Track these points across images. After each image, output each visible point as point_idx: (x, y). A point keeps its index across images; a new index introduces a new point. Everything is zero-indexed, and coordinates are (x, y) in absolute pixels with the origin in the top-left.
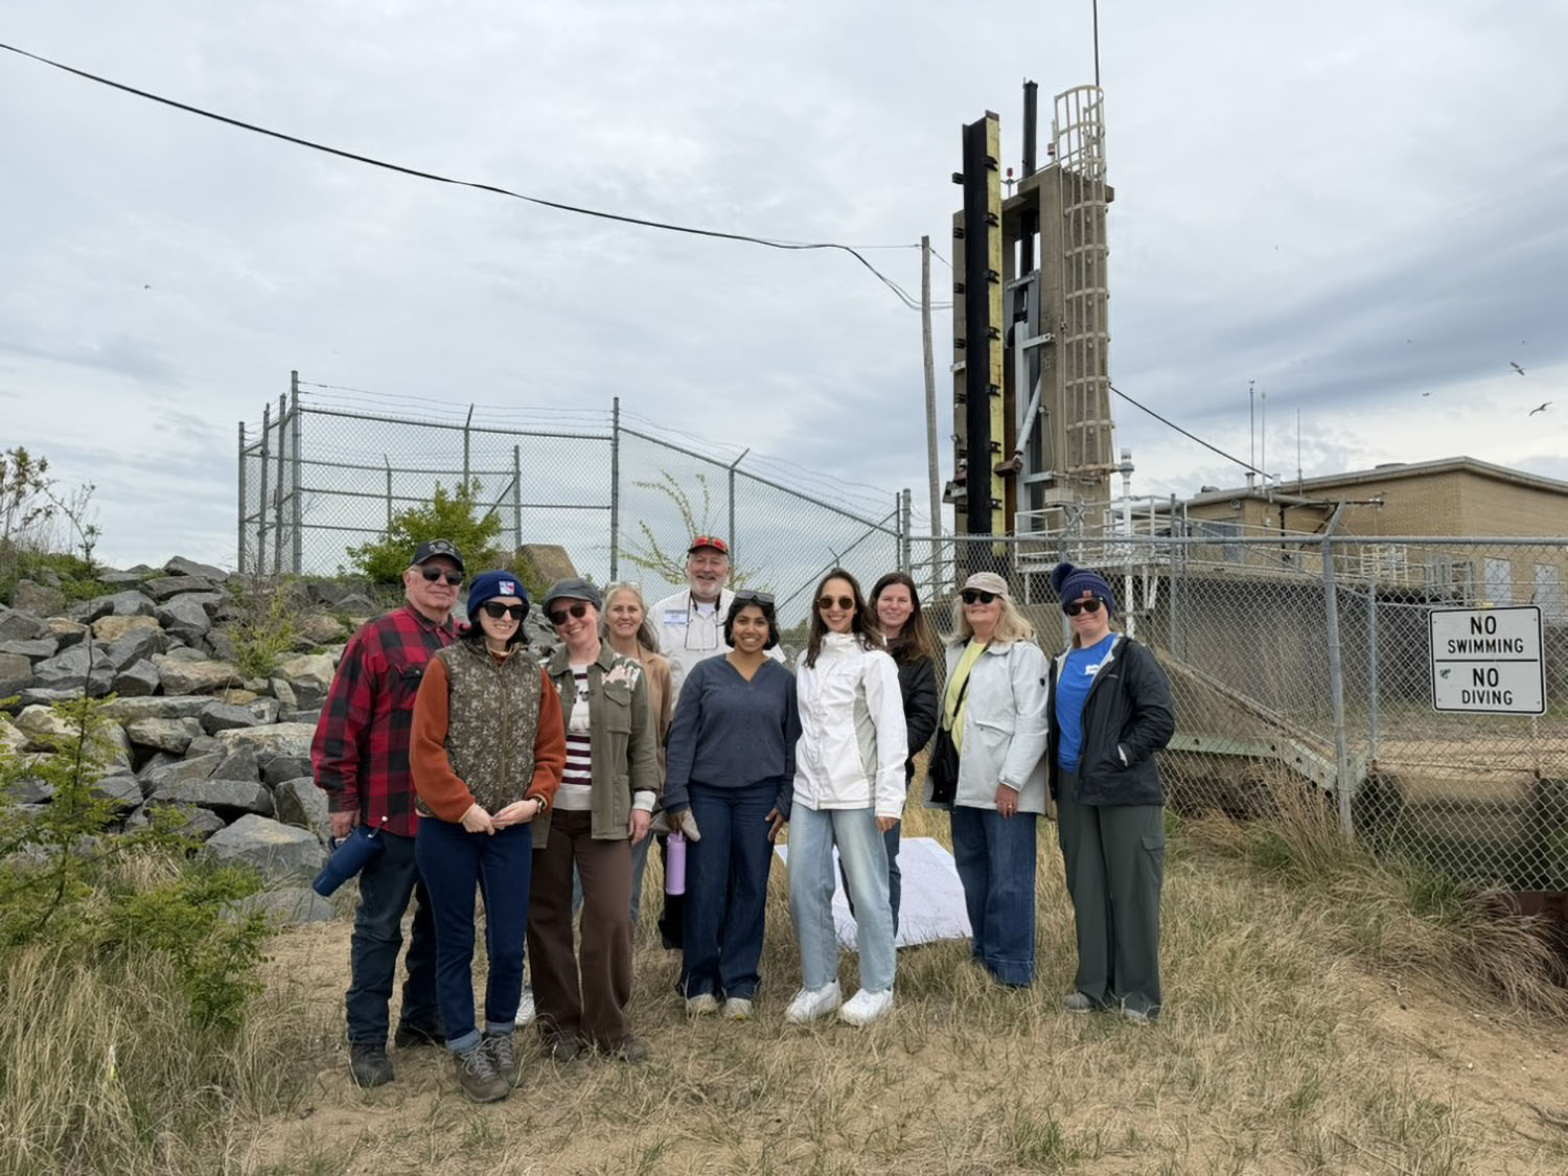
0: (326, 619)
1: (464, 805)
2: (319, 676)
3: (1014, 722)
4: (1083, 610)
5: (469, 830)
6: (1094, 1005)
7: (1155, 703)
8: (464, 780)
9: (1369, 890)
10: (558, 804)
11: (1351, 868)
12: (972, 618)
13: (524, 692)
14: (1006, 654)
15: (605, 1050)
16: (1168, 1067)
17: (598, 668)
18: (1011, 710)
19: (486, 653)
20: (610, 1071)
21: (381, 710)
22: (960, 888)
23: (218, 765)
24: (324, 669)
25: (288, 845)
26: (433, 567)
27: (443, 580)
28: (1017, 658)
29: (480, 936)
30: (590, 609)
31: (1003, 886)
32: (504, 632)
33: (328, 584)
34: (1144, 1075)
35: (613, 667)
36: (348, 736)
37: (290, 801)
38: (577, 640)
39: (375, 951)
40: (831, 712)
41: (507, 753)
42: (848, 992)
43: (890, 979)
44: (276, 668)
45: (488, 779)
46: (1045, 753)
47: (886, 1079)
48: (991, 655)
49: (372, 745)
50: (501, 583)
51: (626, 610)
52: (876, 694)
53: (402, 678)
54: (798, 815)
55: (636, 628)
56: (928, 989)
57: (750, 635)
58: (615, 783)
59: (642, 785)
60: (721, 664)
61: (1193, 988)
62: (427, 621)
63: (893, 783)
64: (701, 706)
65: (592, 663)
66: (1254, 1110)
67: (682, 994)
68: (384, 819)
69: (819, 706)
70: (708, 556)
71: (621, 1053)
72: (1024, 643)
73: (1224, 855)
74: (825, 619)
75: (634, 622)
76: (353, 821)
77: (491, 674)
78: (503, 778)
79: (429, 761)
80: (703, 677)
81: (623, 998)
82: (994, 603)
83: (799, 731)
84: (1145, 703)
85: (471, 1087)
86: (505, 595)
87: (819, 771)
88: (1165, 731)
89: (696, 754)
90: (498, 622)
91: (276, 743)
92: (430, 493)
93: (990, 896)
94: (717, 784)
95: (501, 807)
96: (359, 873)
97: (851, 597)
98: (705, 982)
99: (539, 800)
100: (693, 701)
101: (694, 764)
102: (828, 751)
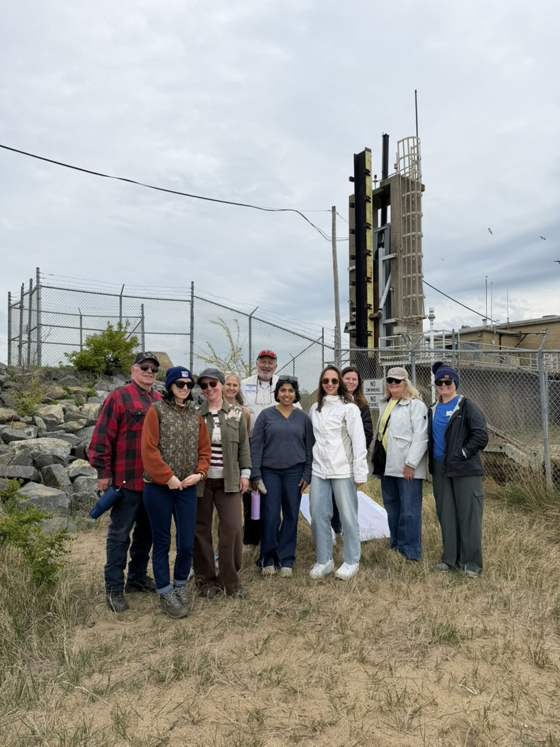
0: (57, 388)
1: (169, 476)
2: (56, 415)
3: (412, 437)
4: (444, 384)
5: (171, 488)
6: (451, 568)
7: (479, 428)
8: (168, 464)
10: (210, 476)
12: (392, 390)
13: (192, 423)
14: (407, 405)
15: (229, 593)
17: (223, 411)
18: (411, 431)
19: (175, 405)
20: (237, 603)
21: (122, 431)
23: (13, 458)
24: (58, 411)
25: (52, 497)
26: (145, 364)
27: (150, 370)
28: (413, 406)
29: (173, 540)
30: (219, 385)
31: (407, 513)
32: (184, 395)
33: (55, 370)
35: (229, 411)
37: (49, 475)
38: (212, 398)
39: (118, 546)
40: (331, 433)
41: (187, 452)
42: (338, 564)
43: (358, 558)
44: (35, 411)
45: (179, 464)
46: (426, 452)
47: (364, 604)
48: (400, 405)
49: (118, 447)
50: (182, 372)
51: (232, 385)
52: (351, 423)
53: (132, 416)
54: (315, 482)
55: (236, 394)
56: (373, 562)
57: (287, 397)
58: (234, 466)
59: (245, 466)
60: (274, 411)
62: (143, 390)
63: (362, 466)
64: (264, 431)
65: (220, 408)
66: (537, 616)
67: (261, 565)
68: (124, 482)
69: (325, 430)
70: (267, 360)
71: (238, 594)
72: (416, 400)
73: (493, 498)
74: (325, 389)
75: (235, 391)
76: (109, 483)
77: (178, 415)
78: (186, 463)
79: (152, 455)
80: (265, 417)
81: (238, 568)
82: (402, 383)
83: (313, 441)
84: (474, 428)
85: (169, 611)
86: (184, 378)
87: (326, 461)
88: (484, 441)
89: (264, 453)
90: (181, 390)
91: (39, 447)
92: (105, 327)
93: (400, 518)
94: (274, 467)
95: (185, 478)
96: (111, 509)
97: (337, 378)
98: (270, 560)
99: (202, 474)
100: (261, 428)
101: (263, 458)
102: (330, 451)
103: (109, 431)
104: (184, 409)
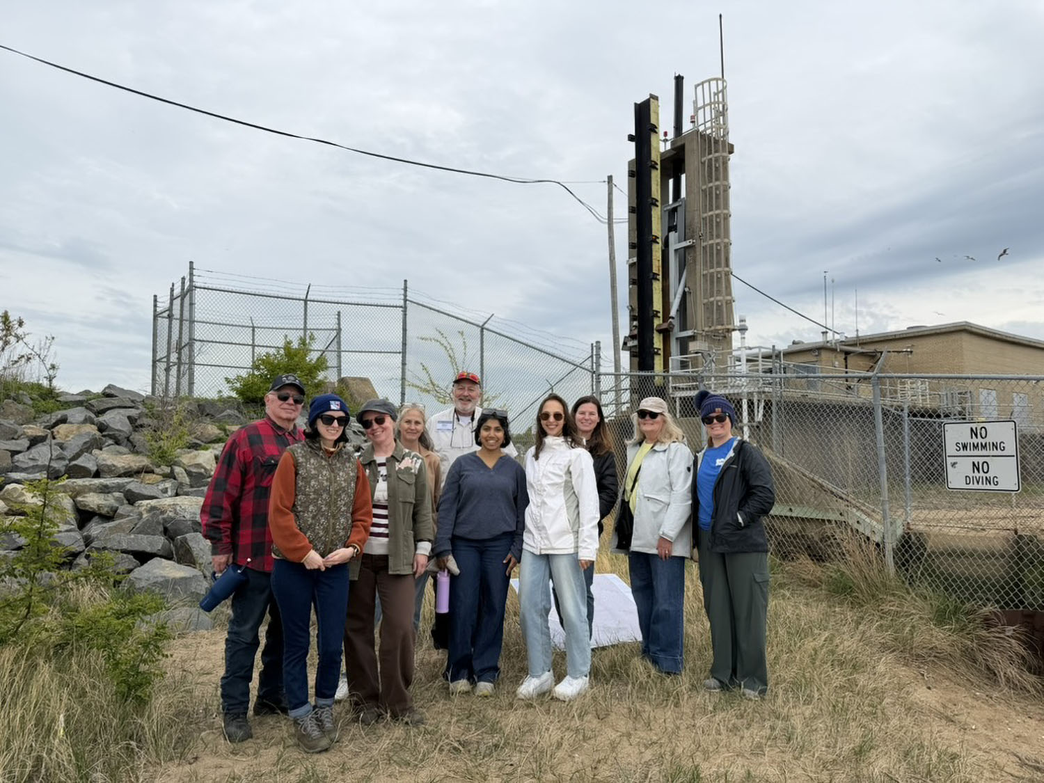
0: (210, 427)
1: (305, 551)
2: (204, 465)
3: (670, 496)
4: (715, 421)
5: (308, 567)
6: (723, 686)
8: (305, 534)
9: (905, 609)
10: (366, 551)
11: (893, 595)
12: (645, 428)
13: (345, 475)
14: (665, 451)
15: (395, 717)
16: (773, 728)
17: (393, 459)
18: (668, 488)
19: (321, 449)
20: (399, 731)
21: (248, 487)
22: (634, 608)
23: (136, 525)
24: (209, 460)
25: (182, 579)
26: (284, 392)
27: (291, 401)
28: (672, 454)
29: (314, 641)
30: (388, 421)
31: (662, 605)
32: (333, 435)
33: (212, 403)
34: (757, 733)
35: (403, 459)
36: (226, 504)
37: (184, 549)
38: (379, 440)
39: (239, 650)
40: (548, 489)
41: (334, 516)
42: (559, 678)
43: (587, 669)
44: (176, 459)
45: (321, 533)
46: (689, 518)
47: (584, 736)
48: (655, 451)
49: (241, 511)
50: (332, 402)
51: (413, 423)
52: (578, 477)
53: (262, 465)
54: (526, 559)
55: (419, 435)
56: (612, 676)
57: (492, 438)
58: (404, 536)
59: (423, 537)
60: (473, 458)
61: (789, 674)
62: (279, 428)
63: (590, 537)
64: (459, 486)
65: (389, 455)
66: (830, 757)
67: (447, 679)
68: (249, 560)
69: (541, 485)
70: (466, 386)
71: (406, 719)
72: (677, 443)
73: (809, 586)
74: (544, 427)
75: (418, 431)
76: (228, 561)
77: (324, 463)
78: (331, 533)
79: (282, 521)
80: (461, 466)
81: (408, 682)
82: (659, 418)
83: (527, 502)
84: (755, 484)
85: (305, 743)
86: (334, 410)
87: (541, 528)
88: (768, 503)
89: (456, 518)
90: (330, 428)
91: (175, 510)
92: (281, 343)
93: (654, 612)
94: (470, 537)
95: (330, 552)
96: (231, 597)
97: (562, 412)
98: (463, 671)
99: (355, 548)
100: (453, 483)
101: (456, 525)
102: (546, 514)
103: (228, 487)
104: (334, 455)
